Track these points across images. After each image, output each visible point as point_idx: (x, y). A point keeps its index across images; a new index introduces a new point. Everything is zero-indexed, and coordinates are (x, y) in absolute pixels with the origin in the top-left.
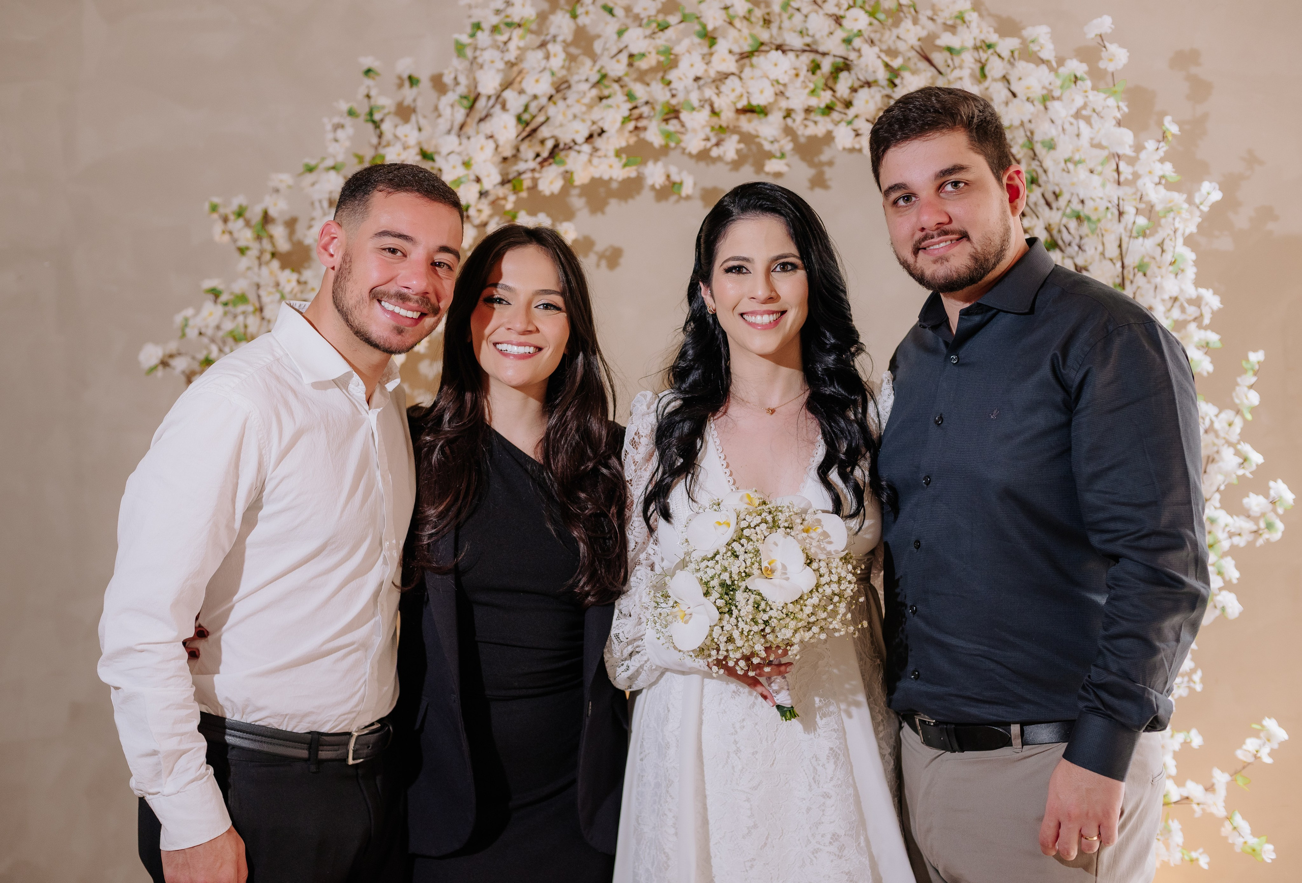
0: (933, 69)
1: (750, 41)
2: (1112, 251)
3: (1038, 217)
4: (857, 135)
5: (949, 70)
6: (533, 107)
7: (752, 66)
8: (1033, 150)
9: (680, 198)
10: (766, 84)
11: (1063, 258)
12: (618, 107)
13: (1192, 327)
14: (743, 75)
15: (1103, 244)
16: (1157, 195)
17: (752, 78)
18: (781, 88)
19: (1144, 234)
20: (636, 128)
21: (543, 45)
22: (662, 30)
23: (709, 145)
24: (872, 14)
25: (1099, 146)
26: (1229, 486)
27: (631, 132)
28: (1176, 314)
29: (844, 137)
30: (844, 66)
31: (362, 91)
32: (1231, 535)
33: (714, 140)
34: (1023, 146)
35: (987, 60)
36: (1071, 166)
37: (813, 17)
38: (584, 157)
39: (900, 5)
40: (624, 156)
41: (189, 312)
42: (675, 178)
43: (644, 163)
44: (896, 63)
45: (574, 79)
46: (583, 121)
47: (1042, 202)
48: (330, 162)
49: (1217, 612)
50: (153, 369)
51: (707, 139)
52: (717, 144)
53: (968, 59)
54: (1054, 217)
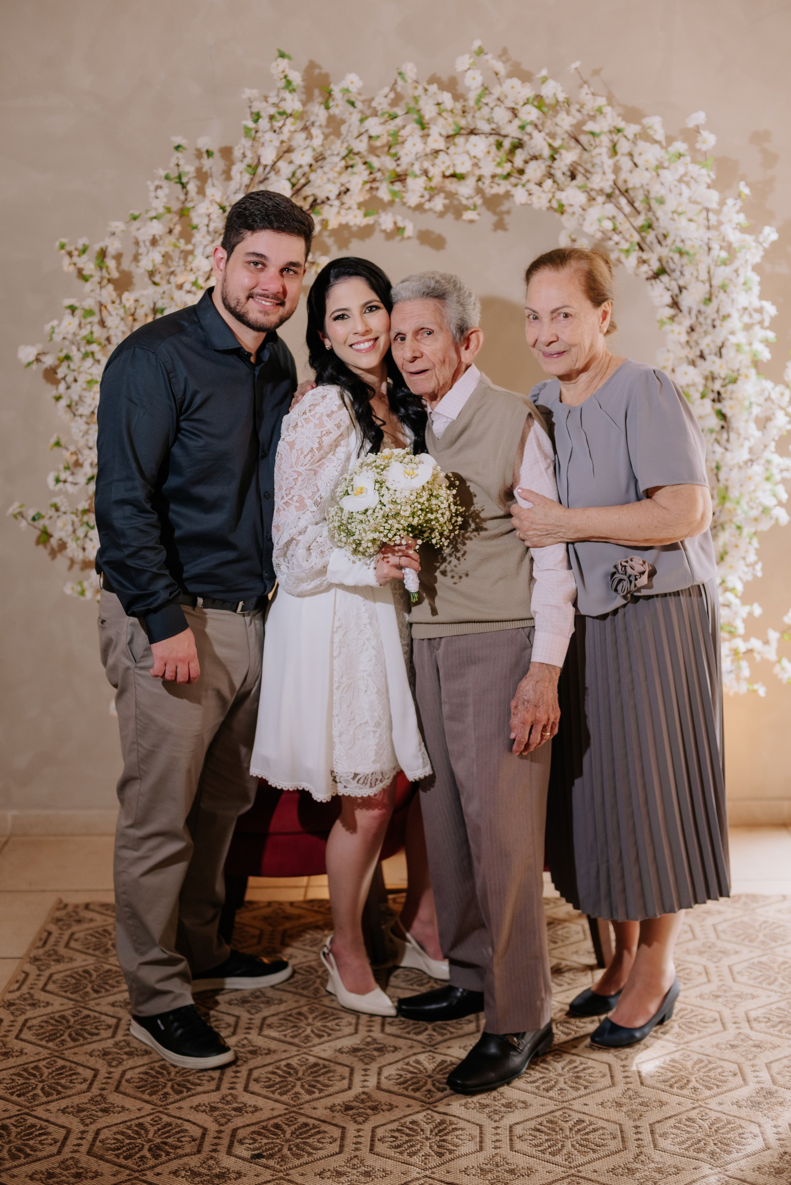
0: (579, 147)
1: (453, 127)
2: (704, 276)
3: (653, 251)
4: (530, 194)
5: (592, 148)
6: (299, 173)
7: (455, 144)
8: (649, 204)
9: (403, 239)
10: (466, 157)
11: (670, 280)
12: (360, 173)
13: (757, 328)
14: (449, 151)
15: (697, 270)
16: (734, 236)
17: (455, 153)
18: (476, 161)
19: (725, 263)
20: (371, 188)
21: (305, 128)
22: (392, 119)
23: (423, 200)
24: (539, 108)
25: (696, 202)
26: (781, 437)
27: (367, 191)
28: (746, 319)
29: (520, 195)
30: (518, 145)
31: (174, 161)
32: (782, 471)
33: (427, 197)
34: (642, 201)
35: (618, 141)
36: (676, 216)
37: (497, 109)
38: (335, 210)
39: (558, 102)
40: (363, 208)
41: (55, 323)
42: (400, 224)
43: (378, 213)
44: (557, 144)
45: (327, 153)
46: (334, 183)
47: (655, 241)
48: (153, 214)
49: (773, 522)
50: (29, 364)
51: (422, 196)
52: (429, 200)
53: (605, 140)
54: (663, 251)
